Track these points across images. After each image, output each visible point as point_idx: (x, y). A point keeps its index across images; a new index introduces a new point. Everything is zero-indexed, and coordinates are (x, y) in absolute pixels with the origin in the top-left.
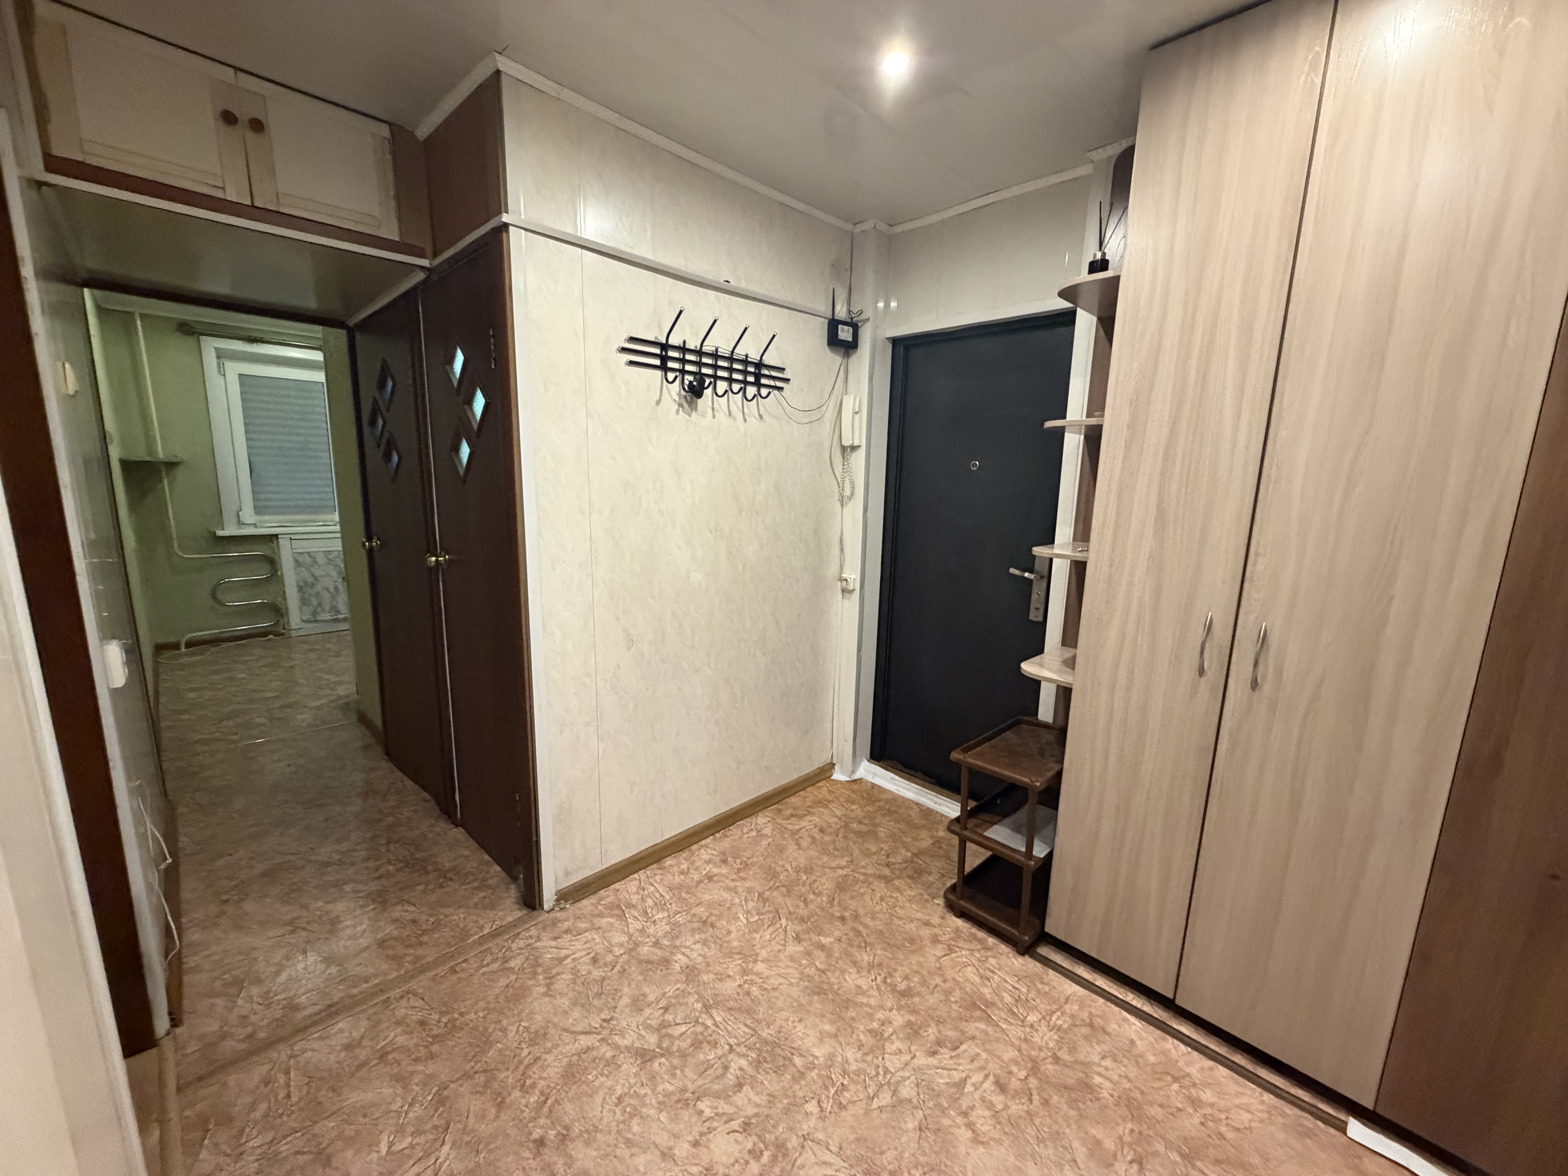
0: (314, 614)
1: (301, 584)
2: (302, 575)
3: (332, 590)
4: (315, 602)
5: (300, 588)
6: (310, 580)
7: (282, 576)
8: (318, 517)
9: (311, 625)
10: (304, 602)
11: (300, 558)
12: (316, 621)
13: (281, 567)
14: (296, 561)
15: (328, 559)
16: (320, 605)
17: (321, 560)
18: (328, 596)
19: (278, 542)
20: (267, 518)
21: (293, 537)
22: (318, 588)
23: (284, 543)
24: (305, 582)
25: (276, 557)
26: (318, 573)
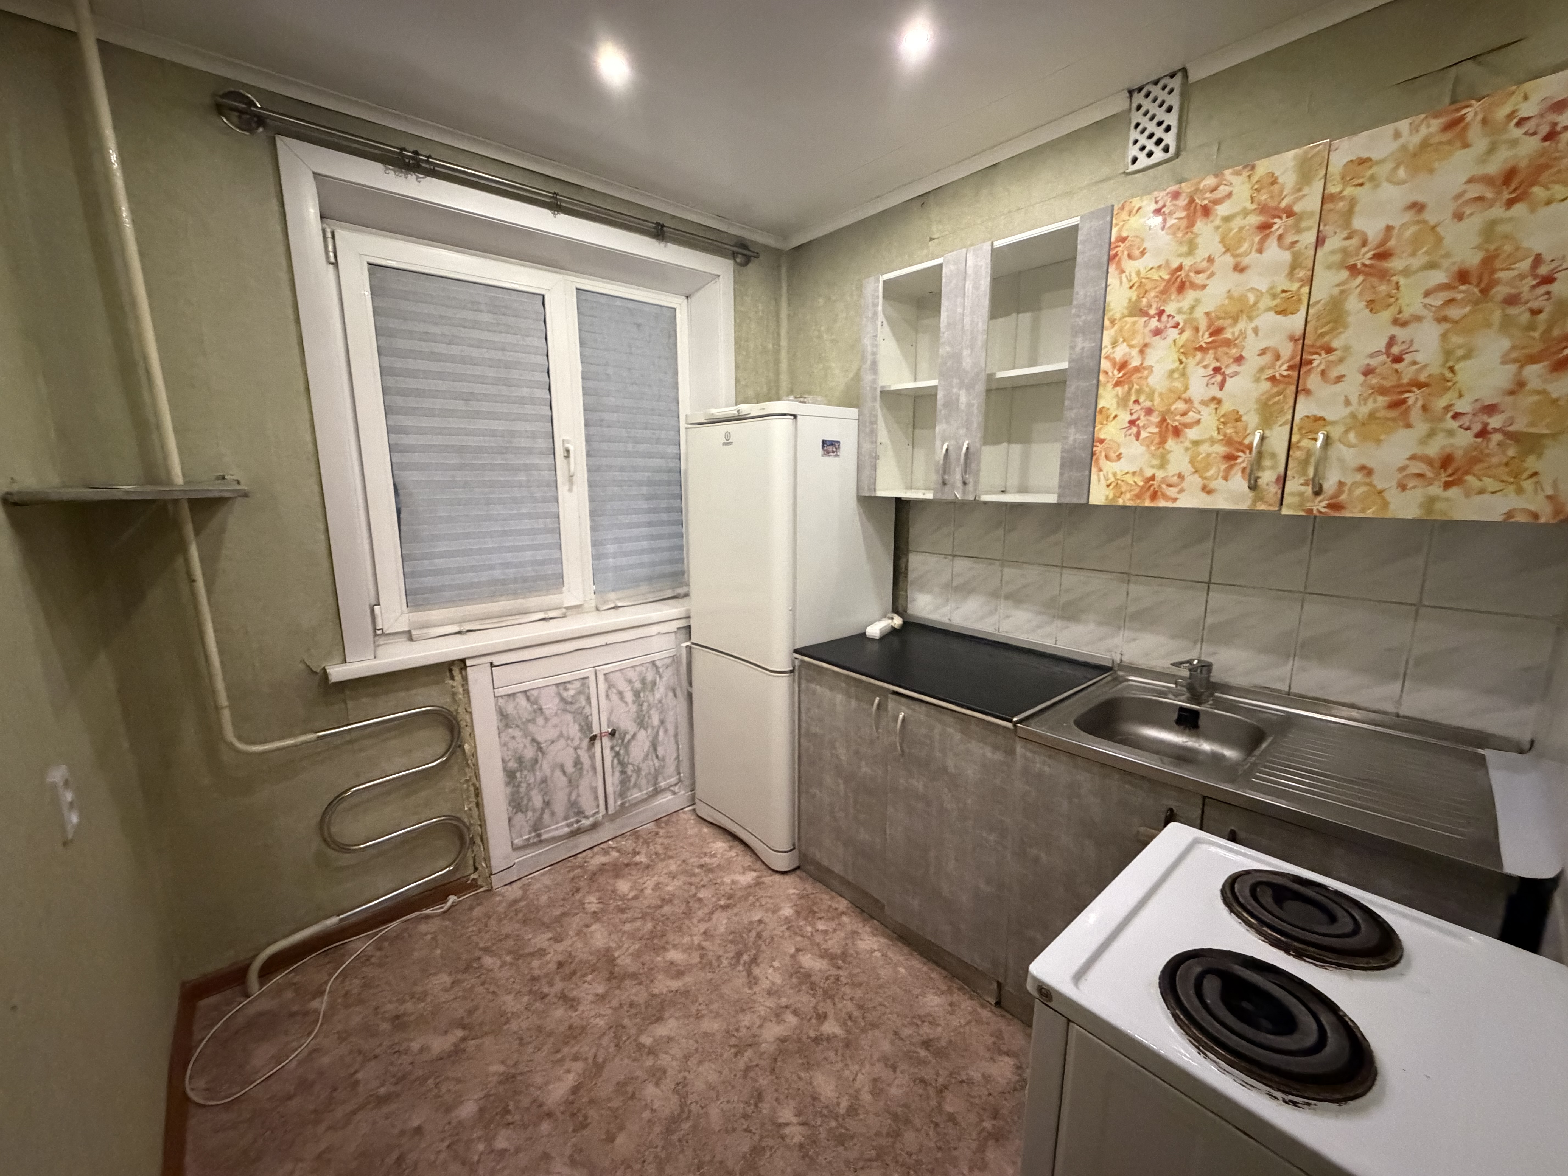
0: (536, 827)
1: (512, 765)
2: (512, 745)
3: (570, 769)
4: (537, 801)
5: (510, 775)
6: (529, 753)
7: (474, 754)
8: (533, 601)
9: (530, 854)
10: (517, 804)
11: (510, 709)
12: (541, 841)
13: (472, 734)
14: (503, 715)
15: (563, 700)
16: (547, 804)
17: (550, 704)
18: (563, 780)
19: (465, 679)
20: (435, 615)
21: (497, 660)
22: (546, 766)
23: (478, 677)
24: (520, 760)
25: (462, 716)
26: (544, 735)
